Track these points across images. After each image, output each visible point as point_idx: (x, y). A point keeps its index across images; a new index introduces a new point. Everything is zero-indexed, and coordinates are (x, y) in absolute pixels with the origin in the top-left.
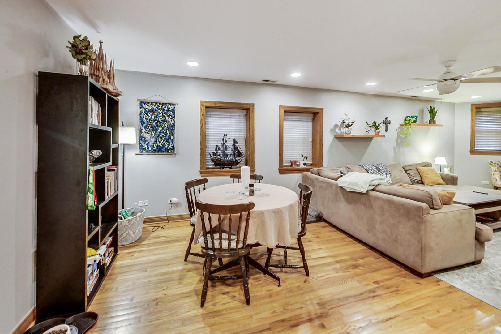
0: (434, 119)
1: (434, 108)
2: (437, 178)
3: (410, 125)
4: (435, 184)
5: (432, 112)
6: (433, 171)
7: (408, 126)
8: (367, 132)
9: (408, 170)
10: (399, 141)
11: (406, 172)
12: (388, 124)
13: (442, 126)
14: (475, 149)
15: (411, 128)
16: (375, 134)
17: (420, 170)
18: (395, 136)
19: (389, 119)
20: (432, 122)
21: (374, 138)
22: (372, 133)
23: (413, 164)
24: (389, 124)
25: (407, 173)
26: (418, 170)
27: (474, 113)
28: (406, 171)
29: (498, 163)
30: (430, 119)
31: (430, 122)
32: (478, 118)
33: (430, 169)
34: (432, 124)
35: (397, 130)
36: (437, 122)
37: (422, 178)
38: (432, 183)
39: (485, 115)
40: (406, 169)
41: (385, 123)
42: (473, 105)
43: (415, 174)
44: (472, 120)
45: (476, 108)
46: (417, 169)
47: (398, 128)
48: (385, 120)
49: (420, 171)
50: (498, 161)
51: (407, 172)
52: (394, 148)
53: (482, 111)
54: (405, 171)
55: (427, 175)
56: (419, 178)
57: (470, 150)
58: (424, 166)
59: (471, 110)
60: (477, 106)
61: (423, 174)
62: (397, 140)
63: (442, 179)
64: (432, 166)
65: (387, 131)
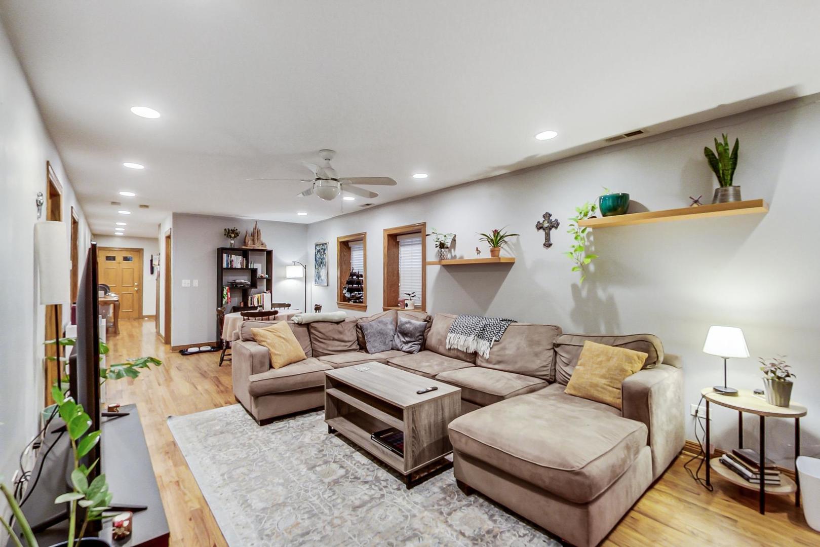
9: (560, 345)
11: (553, 349)
12: (553, 230)
16: (492, 257)
19: (554, 218)
24: (556, 227)
25: (555, 352)
41: (544, 227)
43: (574, 357)
65: (548, 245)
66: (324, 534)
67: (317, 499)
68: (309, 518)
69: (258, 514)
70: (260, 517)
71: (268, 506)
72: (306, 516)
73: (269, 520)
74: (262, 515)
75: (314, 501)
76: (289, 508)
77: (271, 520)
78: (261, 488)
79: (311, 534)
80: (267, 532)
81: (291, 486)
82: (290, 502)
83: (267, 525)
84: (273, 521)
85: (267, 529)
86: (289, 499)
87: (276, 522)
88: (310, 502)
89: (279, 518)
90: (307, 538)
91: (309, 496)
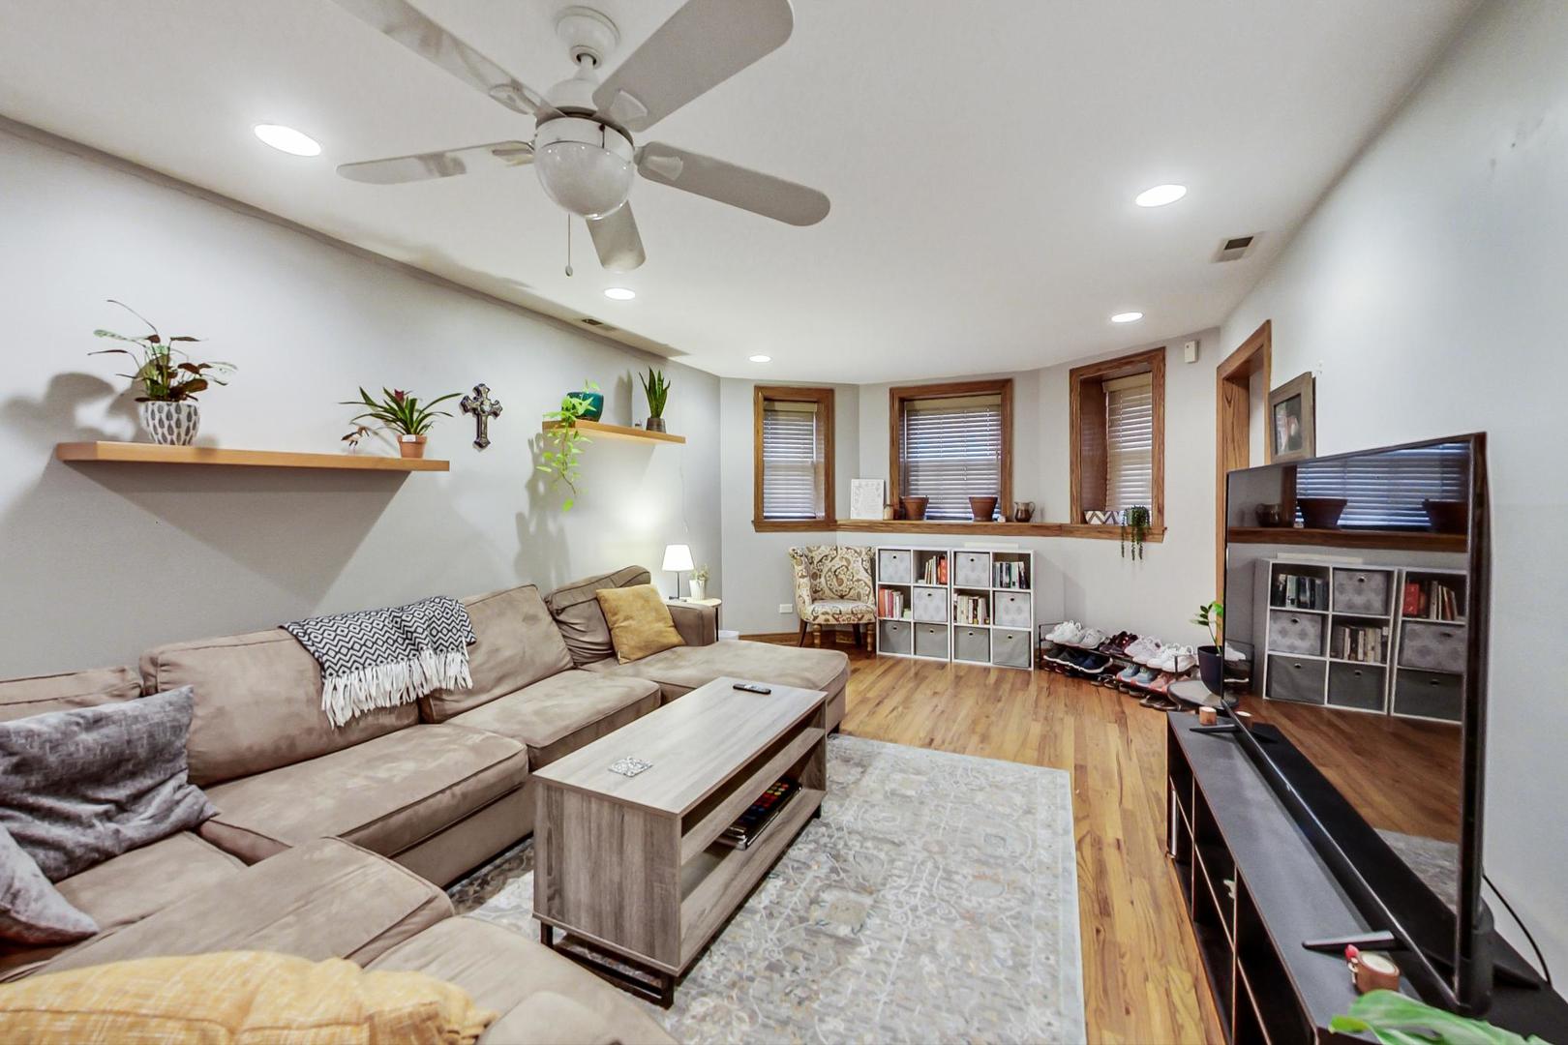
0: (661, 417)
1: (661, 381)
2: (660, 626)
3: (572, 425)
4: (650, 652)
5: (656, 394)
6: (648, 600)
7: (564, 431)
8: (347, 442)
9: (563, 610)
10: (541, 487)
11: (555, 619)
12: (490, 418)
13: (681, 440)
14: (765, 514)
15: (577, 438)
16: (403, 456)
17: (606, 600)
18: (523, 466)
19: (493, 396)
20: (655, 427)
21: (413, 473)
22: (384, 445)
23: (585, 580)
24: (496, 415)
25: (558, 622)
26: (602, 602)
27: (762, 412)
28: (555, 614)
29: (807, 553)
30: (650, 415)
31: (650, 426)
32: (770, 427)
33: (639, 596)
34: (655, 433)
35: (531, 443)
36: (670, 428)
37: (612, 633)
38: (640, 649)
39: (783, 420)
40: (557, 604)
41: (474, 410)
42: (758, 388)
43: (589, 619)
44: (757, 432)
45: (766, 399)
46: (597, 599)
47: (538, 436)
48: (472, 395)
49: (606, 606)
50: (807, 548)
51: (561, 617)
52: (520, 517)
53: (776, 409)
54: (551, 613)
55: (626, 619)
56: (600, 637)
57: (753, 519)
58: (621, 587)
59: (755, 403)
60: (769, 394)
61: (614, 619)
62: (532, 486)
63: (676, 626)
64: (648, 582)
65: (481, 443)
66: (963, 848)
67: (918, 886)
68: (957, 873)
69: (1014, 930)
70: (1015, 922)
71: (989, 929)
72: (957, 878)
73: (1007, 909)
74: (1009, 923)
75: (925, 887)
76: (965, 902)
77: (1003, 906)
78: (970, 975)
79: (975, 858)
80: (1020, 896)
81: (923, 935)
82: (953, 911)
83: (1013, 903)
84: (1001, 902)
85: (1018, 899)
86: (951, 916)
87: (999, 899)
88: (930, 890)
89: (991, 901)
90: (983, 858)
91: (920, 899)
